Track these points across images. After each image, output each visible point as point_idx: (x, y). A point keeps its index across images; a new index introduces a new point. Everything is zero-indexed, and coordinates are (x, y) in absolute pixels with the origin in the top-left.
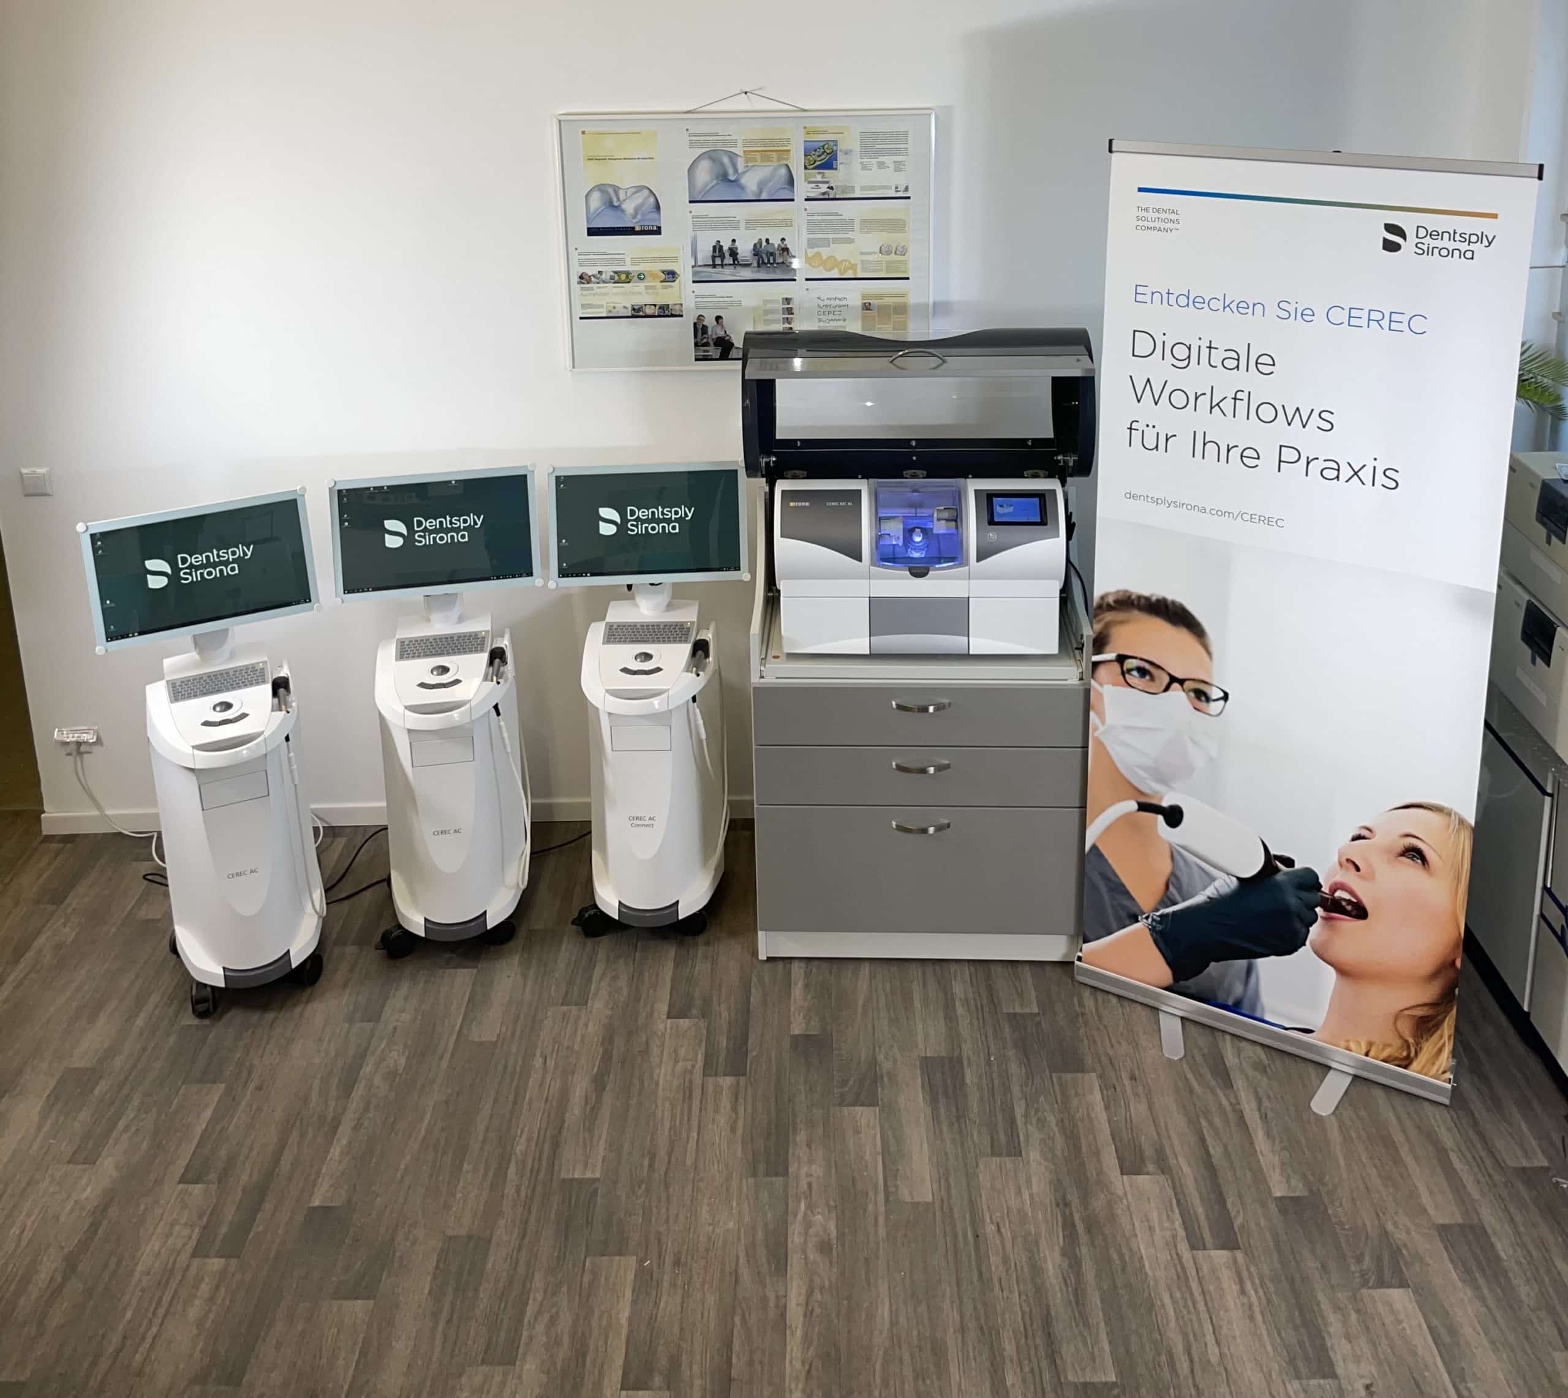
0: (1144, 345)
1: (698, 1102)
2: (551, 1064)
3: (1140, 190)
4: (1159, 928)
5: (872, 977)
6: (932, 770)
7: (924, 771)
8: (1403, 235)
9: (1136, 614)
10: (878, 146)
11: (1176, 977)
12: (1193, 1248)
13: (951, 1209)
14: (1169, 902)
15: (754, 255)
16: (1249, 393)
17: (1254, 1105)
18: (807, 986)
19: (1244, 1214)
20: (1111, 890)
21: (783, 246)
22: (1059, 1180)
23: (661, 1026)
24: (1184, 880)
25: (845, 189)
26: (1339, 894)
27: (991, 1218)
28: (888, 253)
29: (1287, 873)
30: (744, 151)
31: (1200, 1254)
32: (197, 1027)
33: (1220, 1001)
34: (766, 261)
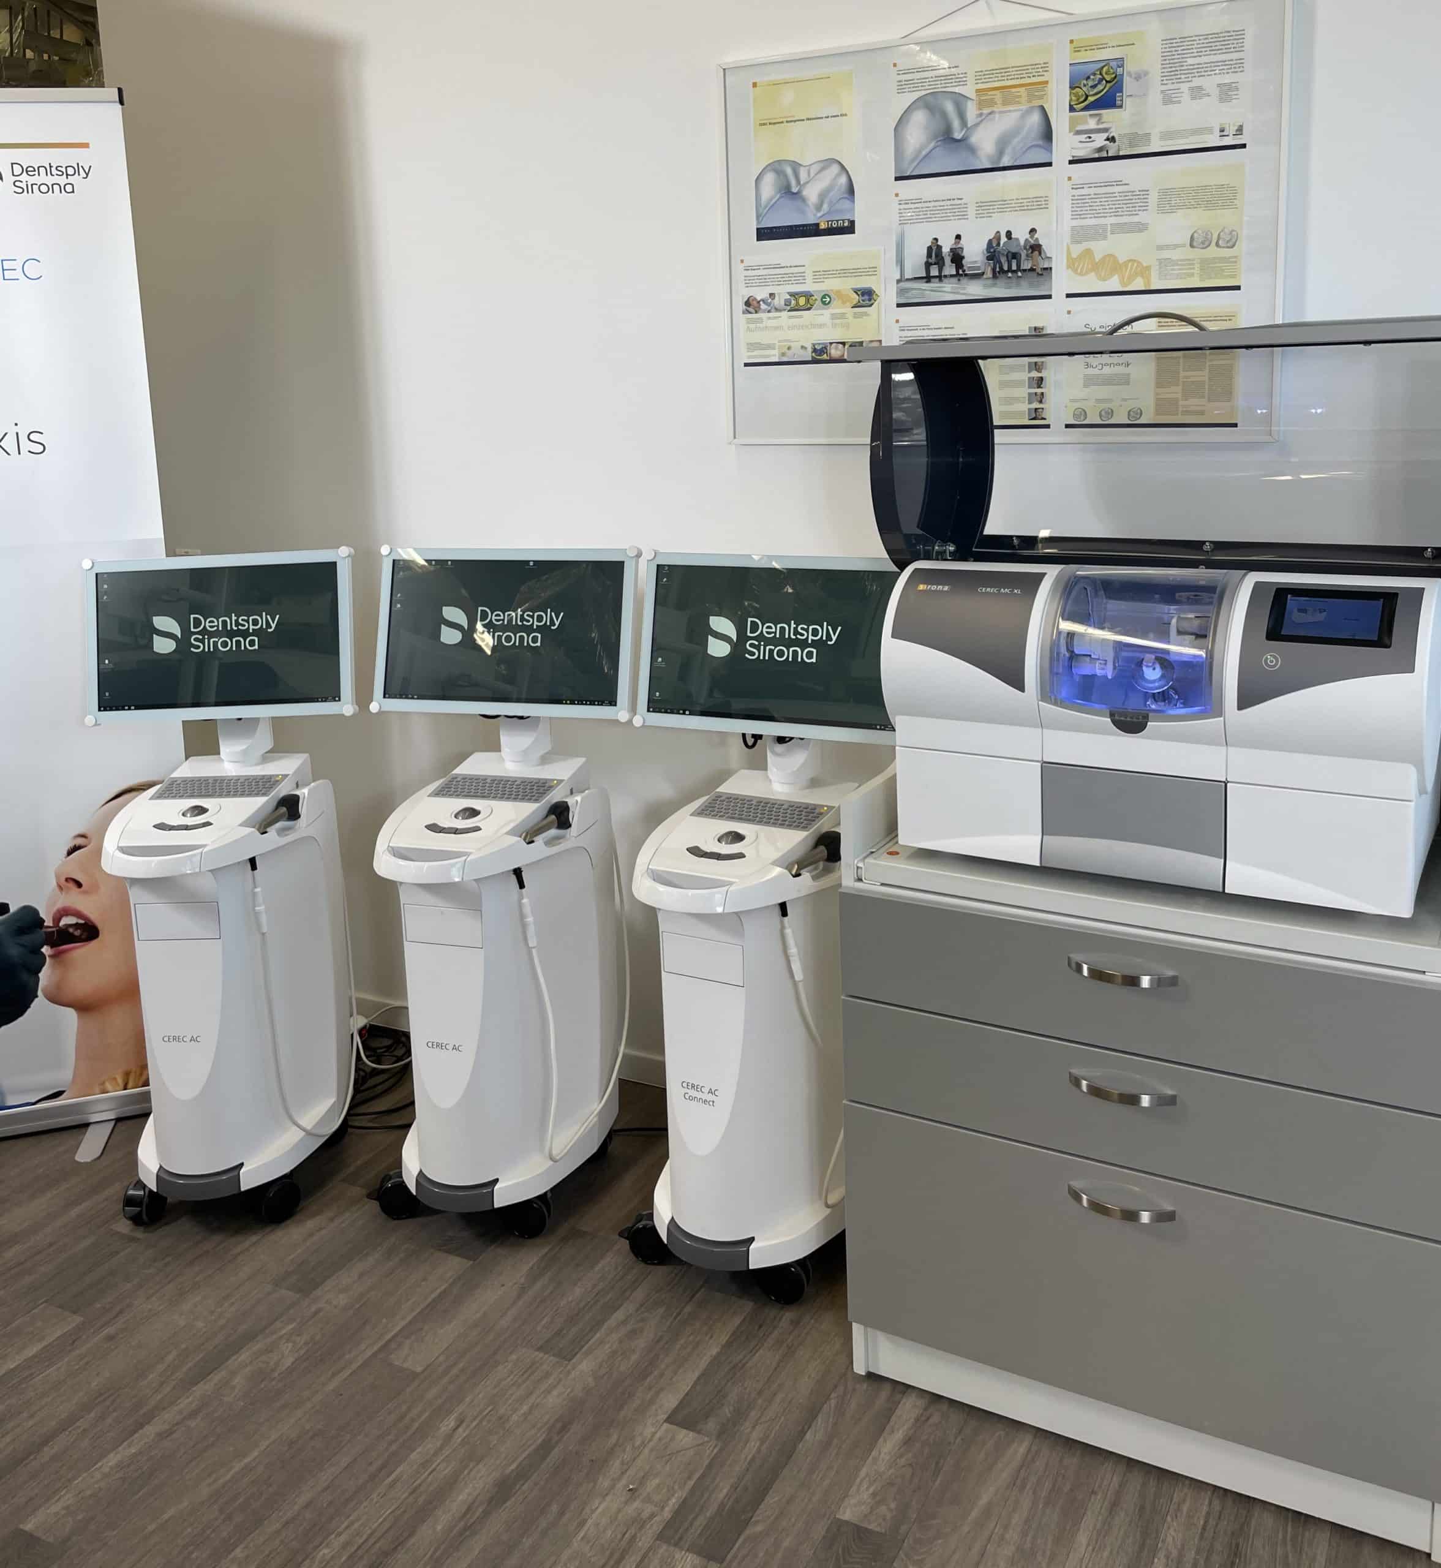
2: (460, 1435)
15: (988, 258)
18: (908, 1442)
21: (1032, 242)
34: (1006, 268)
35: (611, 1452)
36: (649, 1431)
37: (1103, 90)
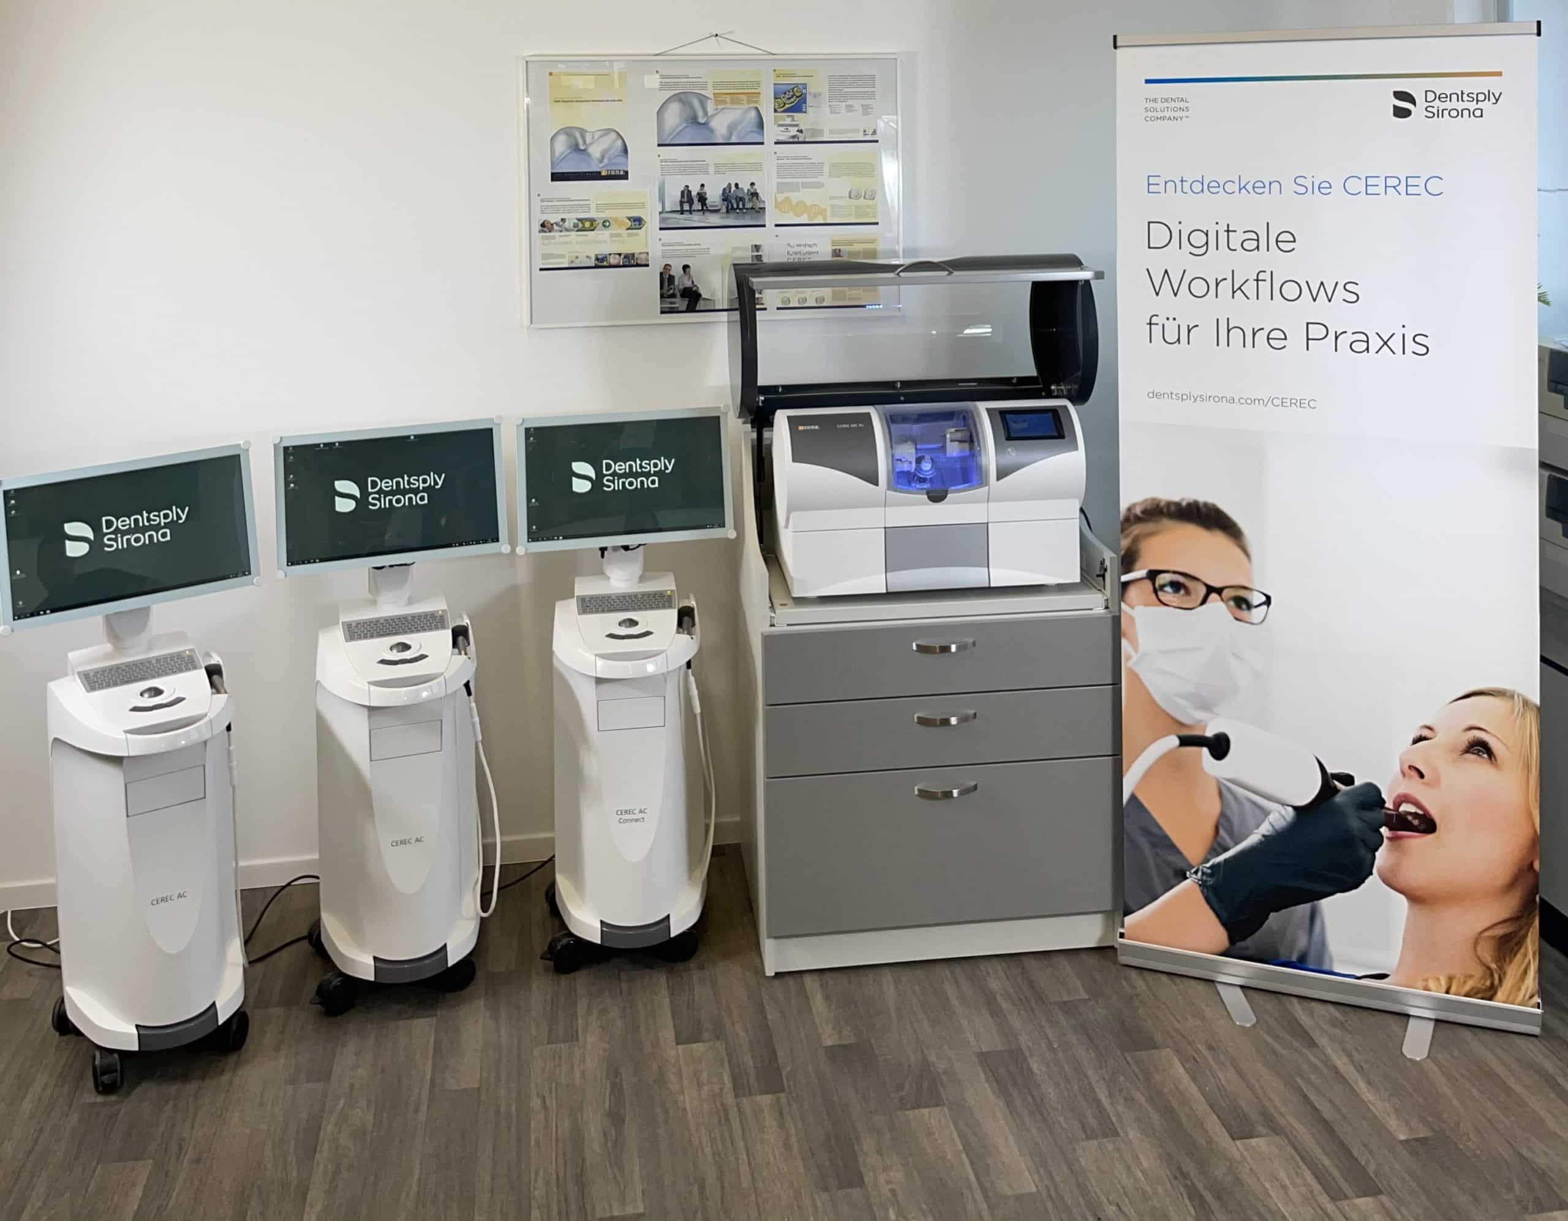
0: (1159, 235)
1: (738, 1121)
2: (552, 1103)
3: (1148, 81)
4: (1211, 881)
5: (897, 982)
6: (954, 721)
7: (946, 722)
8: (1412, 101)
9: (1166, 523)
10: (846, 90)
11: (1232, 940)
12: (1333, 1199)
13: (1062, 1198)
14: (1219, 850)
15: (723, 200)
16: (1272, 272)
17: (1345, 1059)
18: (827, 998)
19: (1374, 1158)
20: (1154, 845)
21: (752, 191)
22: (1169, 1154)
23: (673, 1053)
24: (1236, 821)
25: (815, 132)
26: (1405, 808)
27: (1108, 1199)
28: (858, 197)
29: (1347, 793)
30: (714, 94)
31: (1344, 1204)
32: (103, 1104)
33: (1283, 959)
34: (735, 207)
35: (661, 1072)
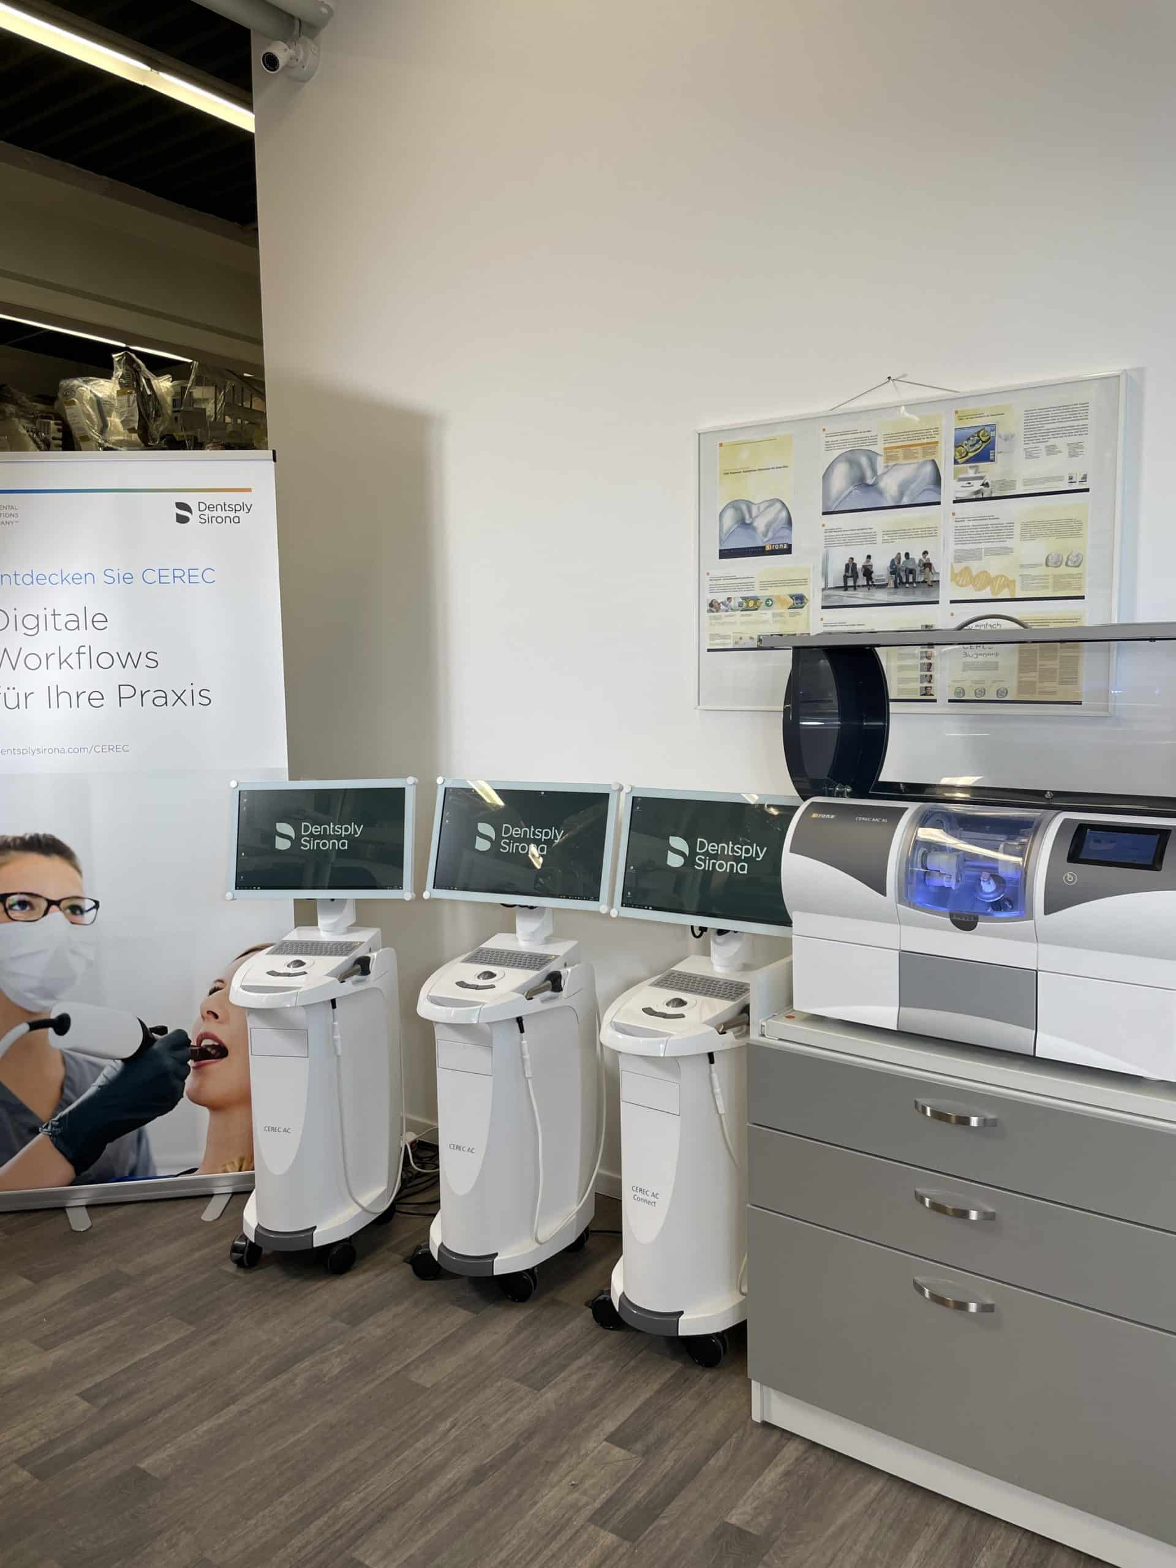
2: (453, 1434)
5: (878, 1499)
15: (891, 573)
21: (925, 561)
34: (904, 580)
35: (562, 1457)
36: (591, 1445)
37: (978, 449)
